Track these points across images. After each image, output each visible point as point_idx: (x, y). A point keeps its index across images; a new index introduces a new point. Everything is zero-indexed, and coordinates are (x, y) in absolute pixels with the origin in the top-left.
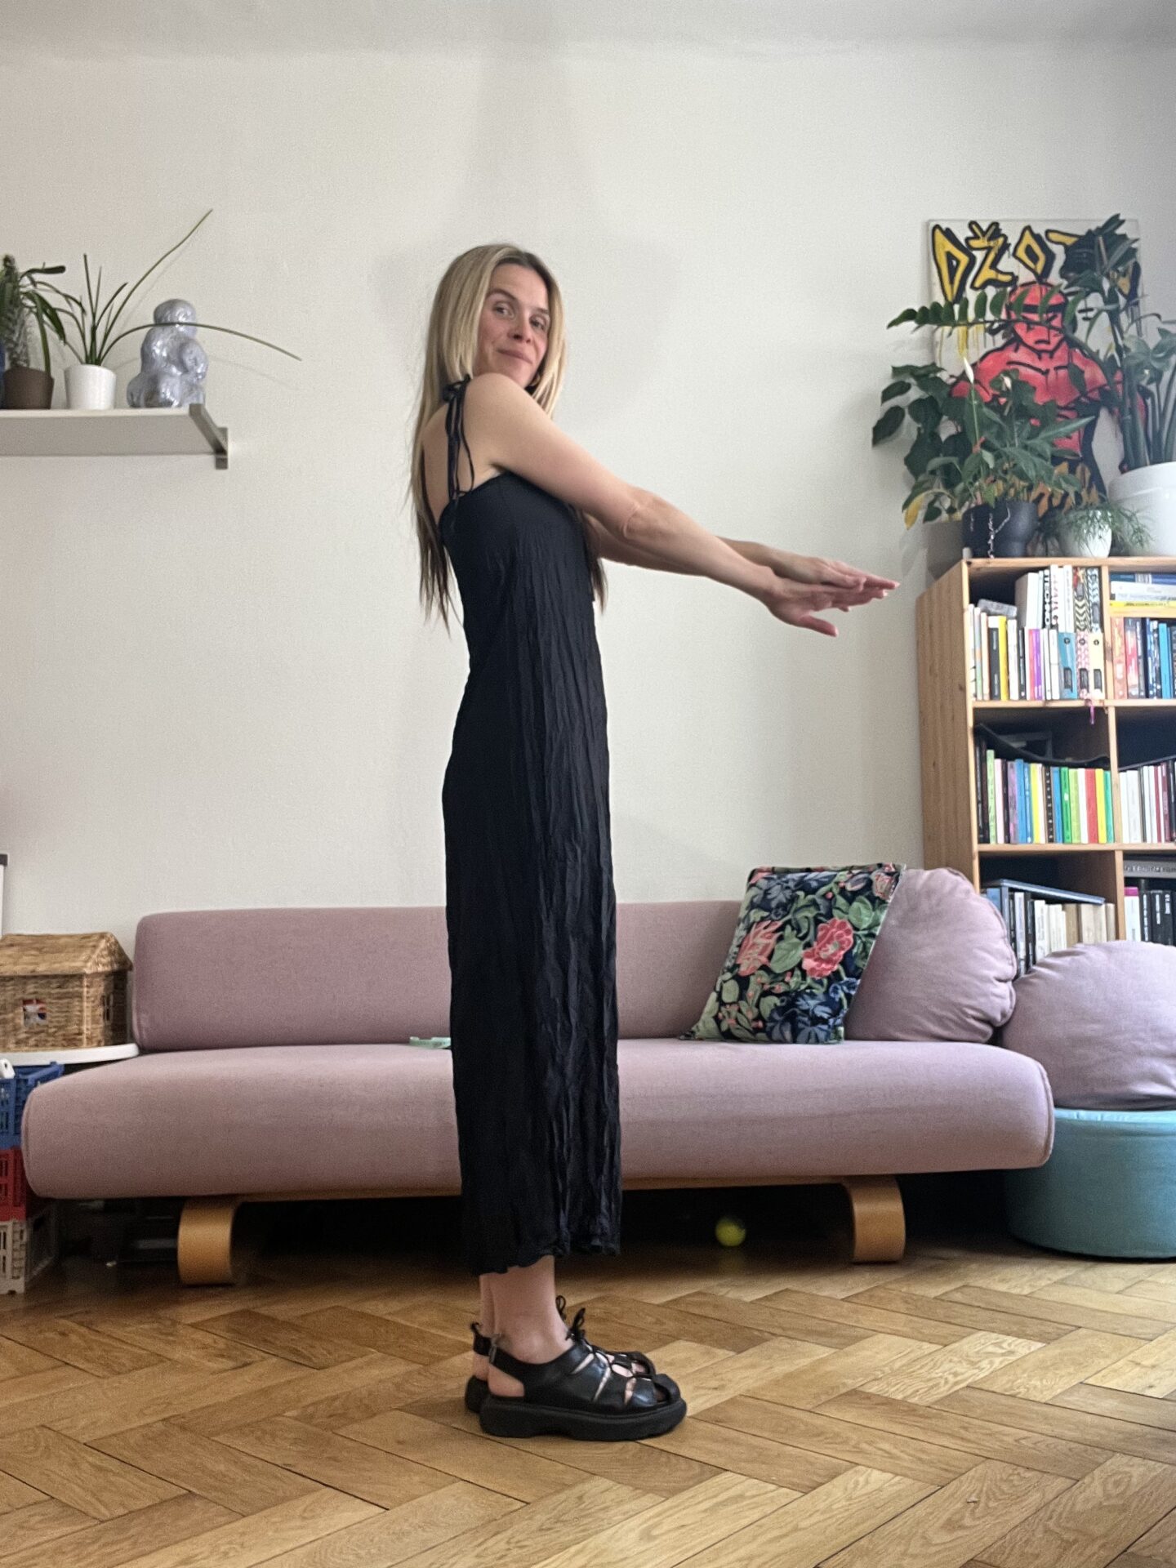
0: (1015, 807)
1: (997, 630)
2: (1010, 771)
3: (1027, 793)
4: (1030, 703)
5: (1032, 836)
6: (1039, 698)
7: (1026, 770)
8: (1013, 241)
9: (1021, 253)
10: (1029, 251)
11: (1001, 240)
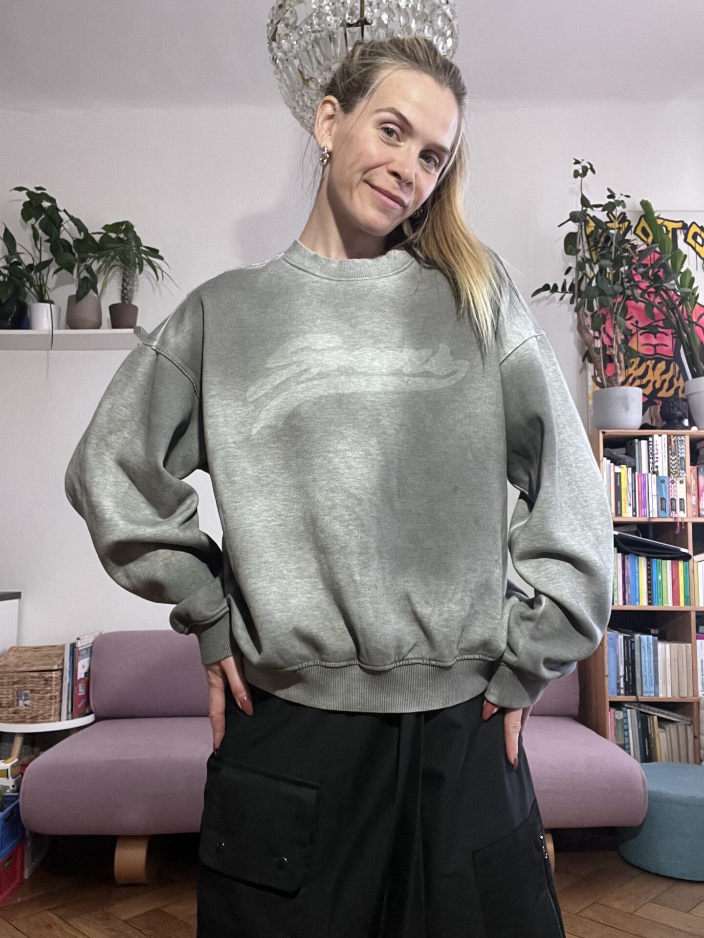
0: (629, 583)
1: (620, 474)
2: (627, 562)
3: (637, 574)
4: (638, 519)
5: (639, 601)
6: (645, 516)
7: (636, 560)
8: (634, 224)
9: (639, 232)
10: (644, 230)
11: (627, 223)
